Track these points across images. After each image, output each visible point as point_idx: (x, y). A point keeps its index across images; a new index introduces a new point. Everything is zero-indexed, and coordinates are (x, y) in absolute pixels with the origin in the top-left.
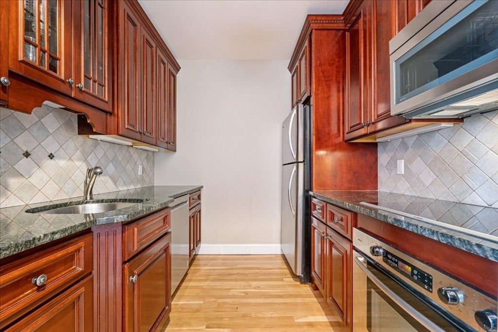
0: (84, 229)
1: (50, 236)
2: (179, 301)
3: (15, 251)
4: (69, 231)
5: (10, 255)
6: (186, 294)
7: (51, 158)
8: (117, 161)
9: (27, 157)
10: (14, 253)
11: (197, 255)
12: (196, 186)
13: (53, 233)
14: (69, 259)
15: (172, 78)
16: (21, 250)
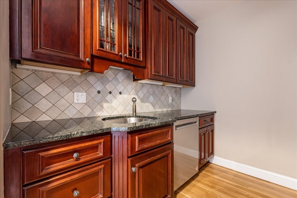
0: (102, 132)
1: (80, 134)
2: (186, 194)
3: (60, 138)
4: (92, 133)
5: (58, 140)
6: (192, 191)
7: (120, 94)
8: (155, 95)
9: (110, 94)
10: (60, 139)
11: (211, 163)
12: (210, 111)
13: (82, 132)
14: (95, 148)
15: (191, 36)
16: (64, 138)
